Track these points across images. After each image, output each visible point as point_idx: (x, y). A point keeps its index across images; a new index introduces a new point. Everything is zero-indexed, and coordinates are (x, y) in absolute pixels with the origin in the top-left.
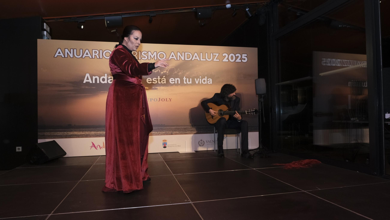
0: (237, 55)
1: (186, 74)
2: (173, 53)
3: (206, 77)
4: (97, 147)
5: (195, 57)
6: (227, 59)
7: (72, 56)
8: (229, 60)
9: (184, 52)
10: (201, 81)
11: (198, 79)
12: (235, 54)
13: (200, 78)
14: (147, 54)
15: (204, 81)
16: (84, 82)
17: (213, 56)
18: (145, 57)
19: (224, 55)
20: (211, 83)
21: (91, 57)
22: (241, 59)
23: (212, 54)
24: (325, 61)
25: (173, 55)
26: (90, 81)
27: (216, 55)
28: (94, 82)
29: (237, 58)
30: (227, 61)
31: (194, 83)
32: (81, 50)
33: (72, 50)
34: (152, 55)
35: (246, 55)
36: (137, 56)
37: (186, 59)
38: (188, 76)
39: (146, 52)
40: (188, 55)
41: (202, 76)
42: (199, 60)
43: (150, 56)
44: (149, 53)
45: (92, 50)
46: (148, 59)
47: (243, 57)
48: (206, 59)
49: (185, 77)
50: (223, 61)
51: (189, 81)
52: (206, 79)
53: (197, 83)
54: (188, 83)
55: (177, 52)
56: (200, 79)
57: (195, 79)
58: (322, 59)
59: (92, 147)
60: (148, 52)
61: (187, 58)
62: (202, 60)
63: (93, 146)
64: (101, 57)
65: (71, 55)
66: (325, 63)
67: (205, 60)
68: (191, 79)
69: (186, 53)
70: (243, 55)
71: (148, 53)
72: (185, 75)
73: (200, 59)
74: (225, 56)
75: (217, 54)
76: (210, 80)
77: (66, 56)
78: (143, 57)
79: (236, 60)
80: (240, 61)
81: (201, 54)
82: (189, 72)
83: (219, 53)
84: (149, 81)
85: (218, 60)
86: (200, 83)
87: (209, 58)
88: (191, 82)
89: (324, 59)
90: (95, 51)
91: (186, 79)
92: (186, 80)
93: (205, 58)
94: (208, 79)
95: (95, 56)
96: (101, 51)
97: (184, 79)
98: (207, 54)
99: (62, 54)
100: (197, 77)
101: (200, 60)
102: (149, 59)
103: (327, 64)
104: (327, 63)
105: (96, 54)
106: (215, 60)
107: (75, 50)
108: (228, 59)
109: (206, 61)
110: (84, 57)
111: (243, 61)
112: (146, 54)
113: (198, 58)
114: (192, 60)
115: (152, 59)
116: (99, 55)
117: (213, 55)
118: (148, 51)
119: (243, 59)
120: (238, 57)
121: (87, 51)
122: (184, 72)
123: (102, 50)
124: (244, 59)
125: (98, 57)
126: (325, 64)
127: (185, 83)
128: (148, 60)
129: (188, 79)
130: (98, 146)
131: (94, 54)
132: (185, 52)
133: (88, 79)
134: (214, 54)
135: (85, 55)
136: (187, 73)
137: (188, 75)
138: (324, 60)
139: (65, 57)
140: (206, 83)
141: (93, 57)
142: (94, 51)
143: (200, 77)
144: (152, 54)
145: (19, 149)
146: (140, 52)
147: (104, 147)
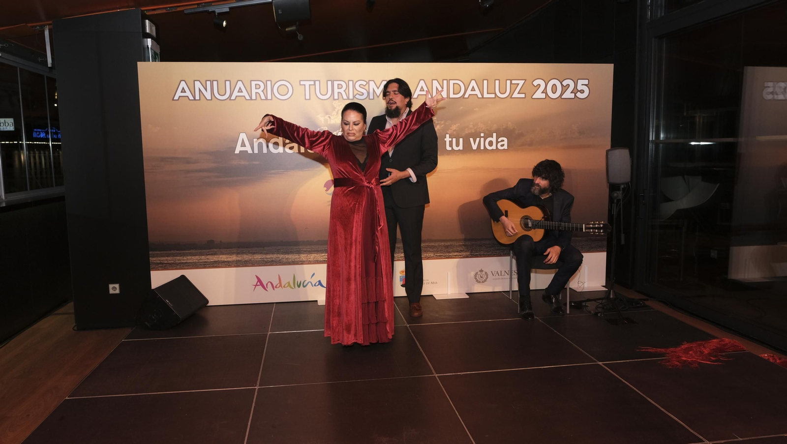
0: (565, 83)
1: (451, 130)
2: (422, 82)
3: (495, 135)
4: (267, 285)
5: (472, 90)
6: (543, 92)
7: (209, 97)
8: (546, 94)
9: (447, 80)
10: (484, 143)
11: (478, 139)
12: (561, 81)
13: (482, 137)
14: (367, 87)
15: (491, 144)
16: (237, 152)
17: (512, 85)
18: (361, 94)
19: (535, 83)
20: (505, 147)
21: (248, 97)
22: (575, 91)
23: (508, 82)
24: (771, 90)
25: (422, 87)
26: (248, 148)
27: (518, 84)
28: (256, 151)
29: (565, 88)
30: (543, 96)
31: (467, 148)
32: (228, 83)
33: (208, 83)
34: (378, 88)
35: (586, 82)
36: (344, 91)
37: (452, 96)
38: (455, 133)
39: (364, 83)
40: (455, 85)
41: (487, 132)
42: (480, 96)
43: (374, 90)
44: (372, 83)
45: (251, 81)
46: (368, 97)
47: (580, 87)
48: (495, 94)
49: (448, 136)
50: (533, 97)
51: (458, 145)
52: (494, 139)
53: (475, 147)
54: (455, 148)
55: (433, 80)
56: (482, 139)
57: (471, 140)
58: (766, 84)
59: (256, 285)
60: (368, 83)
61: (454, 94)
62: (486, 95)
63: (259, 284)
64: (269, 97)
65: (208, 95)
66: (772, 93)
67: (493, 96)
68: (461, 140)
69: (452, 82)
70: (580, 82)
71: (368, 85)
72: (449, 132)
73: (482, 95)
74: (539, 85)
75: (521, 83)
76: (503, 141)
77: (197, 97)
78: (357, 94)
79: (562, 93)
80: (572, 96)
81: (485, 82)
82: (457, 125)
83: (525, 80)
85: (523, 96)
86: (482, 148)
87: (502, 92)
88: (461, 147)
89: (770, 84)
90: (256, 85)
91: (451, 139)
92: (451, 143)
93: (494, 92)
94: (499, 140)
95: (257, 94)
96: (269, 83)
97: (445, 139)
98: (497, 82)
99: (188, 93)
100: (476, 135)
101: (483, 97)
102: (371, 97)
103: (776, 97)
104: (777, 94)
105: (259, 91)
106: (516, 95)
107: (215, 83)
108: (545, 91)
109: (495, 98)
110: (233, 97)
111: (579, 95)
112: (365, 86)
113: (477, 92)
114: (464, 98)
115: (378, 97)
116: (265, 91)
118: (369, 81)
119: (578, 91)
120: (568, 86)
121: (240, 84)
122: (447, 123)
123: (271, 81)
124: (582, 92)
125: (263, 97)
126: (770, 97)
127: (449, 148)
128: (369, 99)
129: (454, 140)
130: (269, 283)
131: (254, 91)
132: (450, 80)
133: (243, 145)
134: (514, 82)
135: (236, 93)
136: (454, 127)
137: (454, 131)
138: (769, 87)
139: (195, 99)
140: (494, 147)
141: (254, 97)
142: (253, 83)
143: (482, 135)
144: (378, 86)
145: (114, 288)
146: (351, 83)
147: (281, 286)
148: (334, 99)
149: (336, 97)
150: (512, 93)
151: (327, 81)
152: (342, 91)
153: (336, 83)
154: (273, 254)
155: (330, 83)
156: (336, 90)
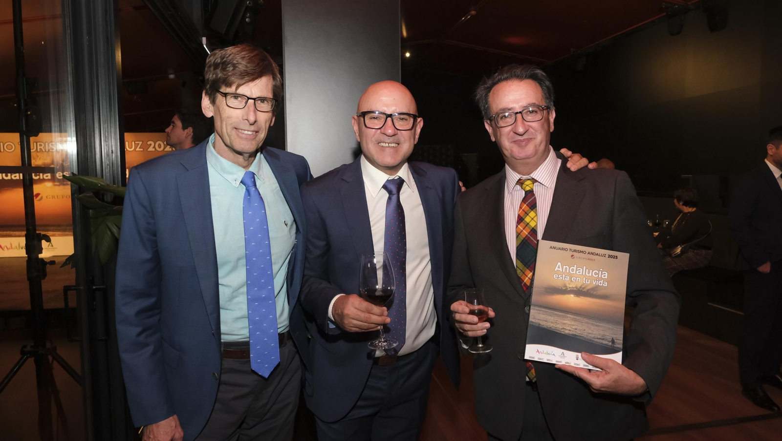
4: (4, 247)
6: (153, 148)
19: (149, 143)
23: (133, 143)
27: (139, 144)
30: (154, 149)
46: (56, 151)
50: (148, 150)
74: (151, 144)
75: (141, 143)
79: (164, 148)
83: (143, 141)
84: (60, 176)
85: (142, 150)
106: (138, 149)
117: (135, 143)
118: (57, 143)
146: (46, 143)
147: (12, 248)
148: (38, 152)
149: (39, 150)
150: (136, 148)
151: (34, 143)
152: (42, 147)
153: (38, 144)
154: (7, 231)
155: (35, 144)
156: (39, 147)
